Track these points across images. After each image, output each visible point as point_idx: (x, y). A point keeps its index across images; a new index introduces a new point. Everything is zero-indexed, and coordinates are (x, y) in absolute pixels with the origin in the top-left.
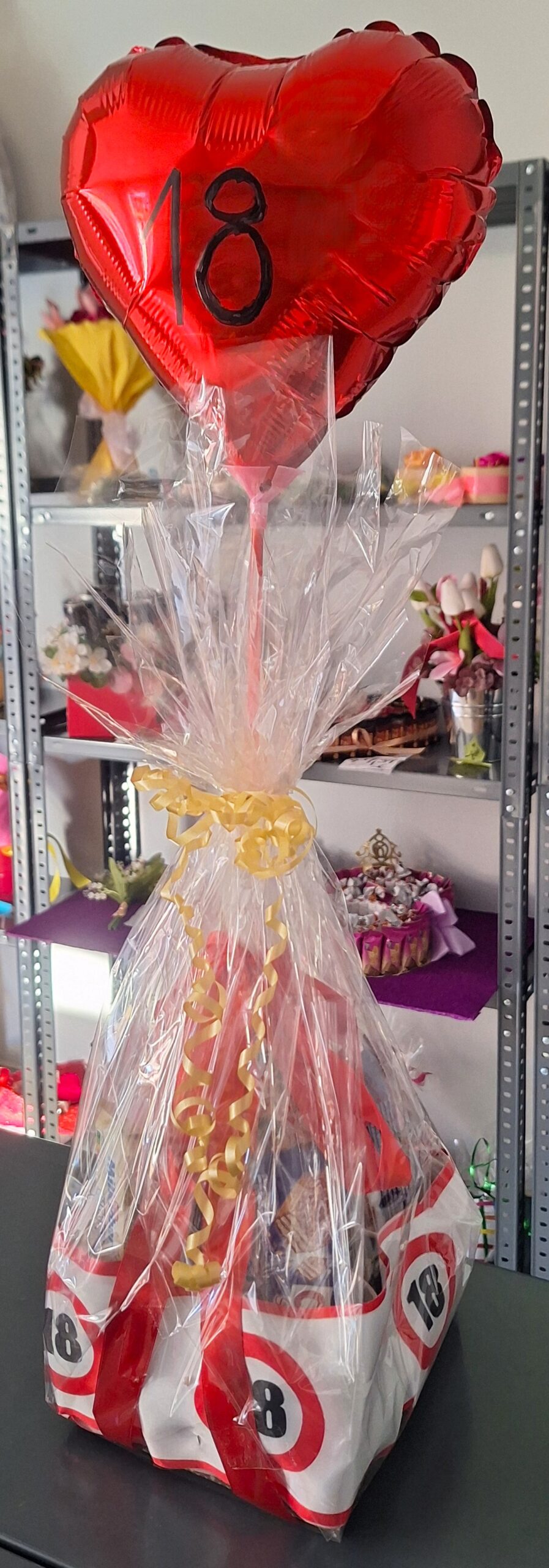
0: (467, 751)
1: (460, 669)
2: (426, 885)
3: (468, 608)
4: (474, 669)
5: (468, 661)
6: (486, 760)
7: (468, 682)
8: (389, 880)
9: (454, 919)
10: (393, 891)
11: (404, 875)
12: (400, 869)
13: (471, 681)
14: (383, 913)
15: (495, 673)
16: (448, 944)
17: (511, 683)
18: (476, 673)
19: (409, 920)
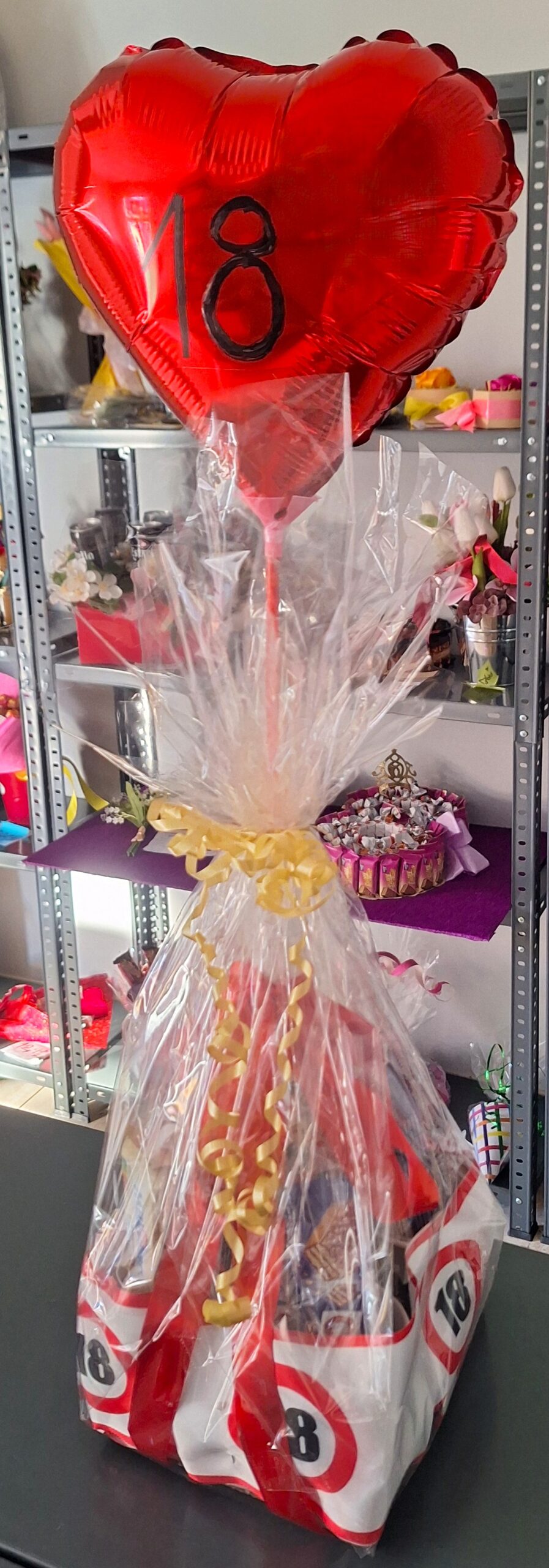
0: (482, 676)
1: (474, 594)
2: (441, 804)
3: (481, 533)
4: (487, 596)
5: (482, 586)
6: (498, 684)
7: (481, 609)
8: (405, 799)
9: (468, 838)
10: (409, 812)
11: (420, 794)
12: (415, 788)
13: (485, 608)
14: (400, 835)
15: (508, 599)
16: (463, 863)
17: (523, 609)
18: (490, 600)
19: (424, 843)
